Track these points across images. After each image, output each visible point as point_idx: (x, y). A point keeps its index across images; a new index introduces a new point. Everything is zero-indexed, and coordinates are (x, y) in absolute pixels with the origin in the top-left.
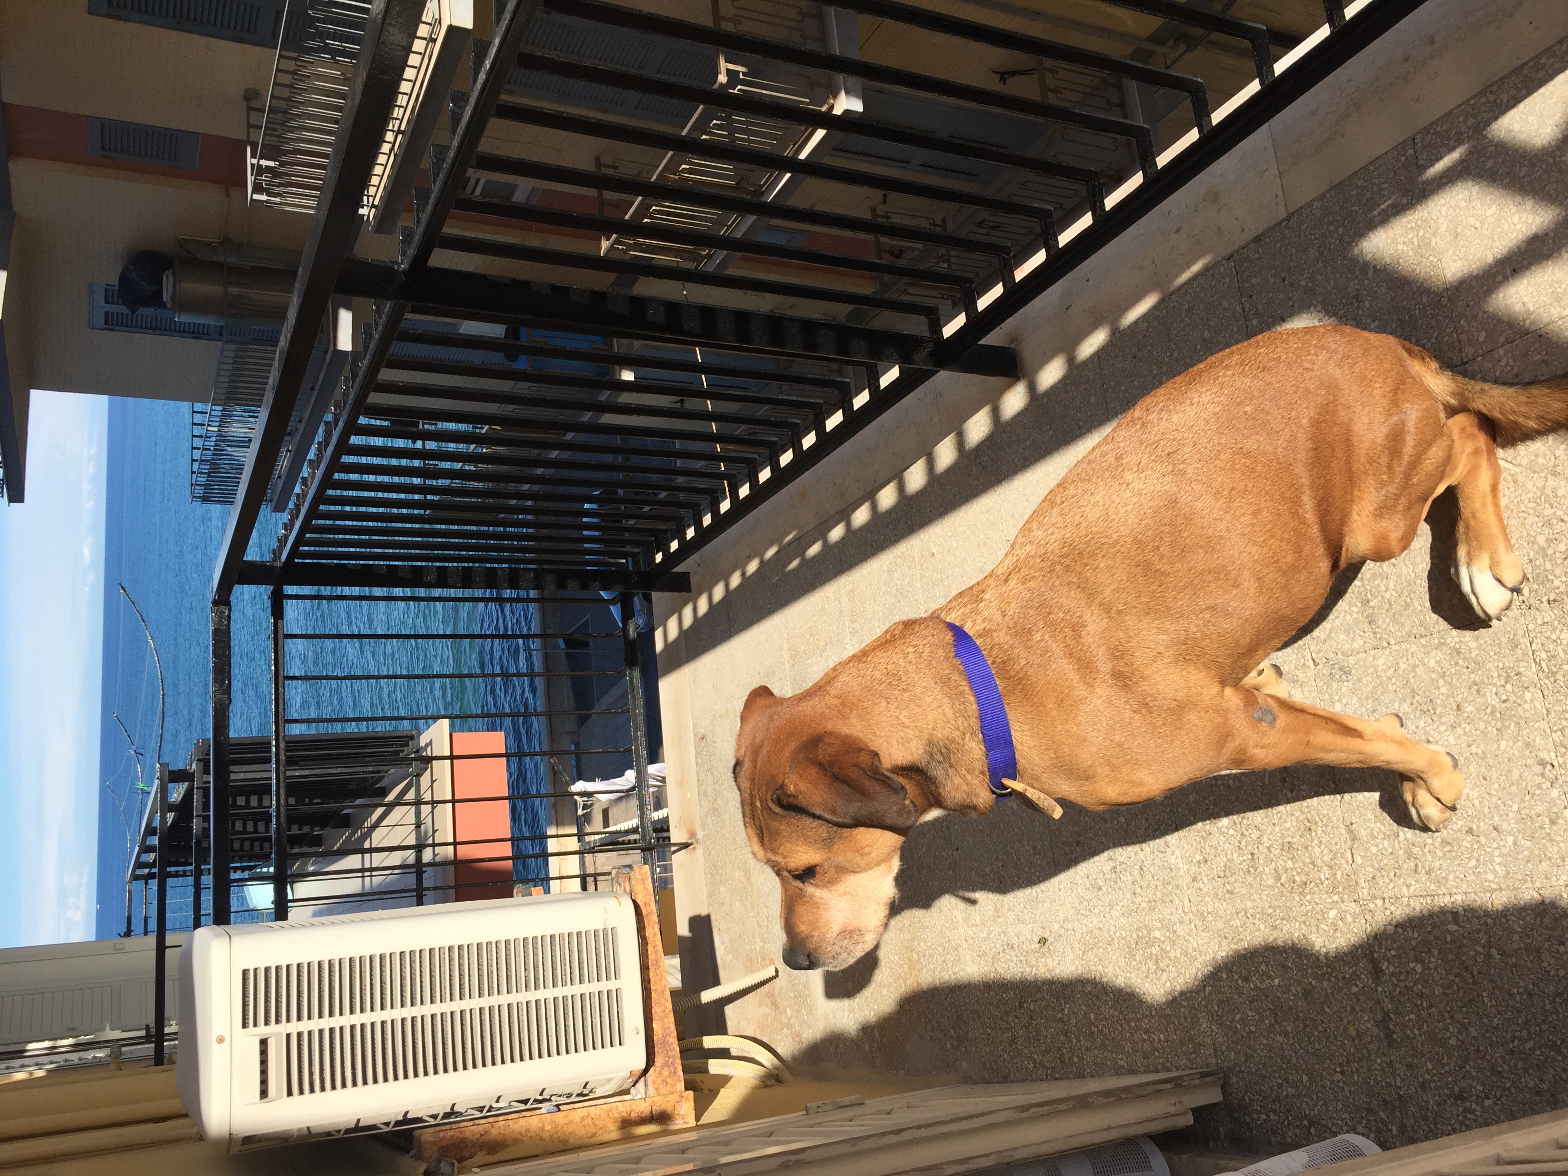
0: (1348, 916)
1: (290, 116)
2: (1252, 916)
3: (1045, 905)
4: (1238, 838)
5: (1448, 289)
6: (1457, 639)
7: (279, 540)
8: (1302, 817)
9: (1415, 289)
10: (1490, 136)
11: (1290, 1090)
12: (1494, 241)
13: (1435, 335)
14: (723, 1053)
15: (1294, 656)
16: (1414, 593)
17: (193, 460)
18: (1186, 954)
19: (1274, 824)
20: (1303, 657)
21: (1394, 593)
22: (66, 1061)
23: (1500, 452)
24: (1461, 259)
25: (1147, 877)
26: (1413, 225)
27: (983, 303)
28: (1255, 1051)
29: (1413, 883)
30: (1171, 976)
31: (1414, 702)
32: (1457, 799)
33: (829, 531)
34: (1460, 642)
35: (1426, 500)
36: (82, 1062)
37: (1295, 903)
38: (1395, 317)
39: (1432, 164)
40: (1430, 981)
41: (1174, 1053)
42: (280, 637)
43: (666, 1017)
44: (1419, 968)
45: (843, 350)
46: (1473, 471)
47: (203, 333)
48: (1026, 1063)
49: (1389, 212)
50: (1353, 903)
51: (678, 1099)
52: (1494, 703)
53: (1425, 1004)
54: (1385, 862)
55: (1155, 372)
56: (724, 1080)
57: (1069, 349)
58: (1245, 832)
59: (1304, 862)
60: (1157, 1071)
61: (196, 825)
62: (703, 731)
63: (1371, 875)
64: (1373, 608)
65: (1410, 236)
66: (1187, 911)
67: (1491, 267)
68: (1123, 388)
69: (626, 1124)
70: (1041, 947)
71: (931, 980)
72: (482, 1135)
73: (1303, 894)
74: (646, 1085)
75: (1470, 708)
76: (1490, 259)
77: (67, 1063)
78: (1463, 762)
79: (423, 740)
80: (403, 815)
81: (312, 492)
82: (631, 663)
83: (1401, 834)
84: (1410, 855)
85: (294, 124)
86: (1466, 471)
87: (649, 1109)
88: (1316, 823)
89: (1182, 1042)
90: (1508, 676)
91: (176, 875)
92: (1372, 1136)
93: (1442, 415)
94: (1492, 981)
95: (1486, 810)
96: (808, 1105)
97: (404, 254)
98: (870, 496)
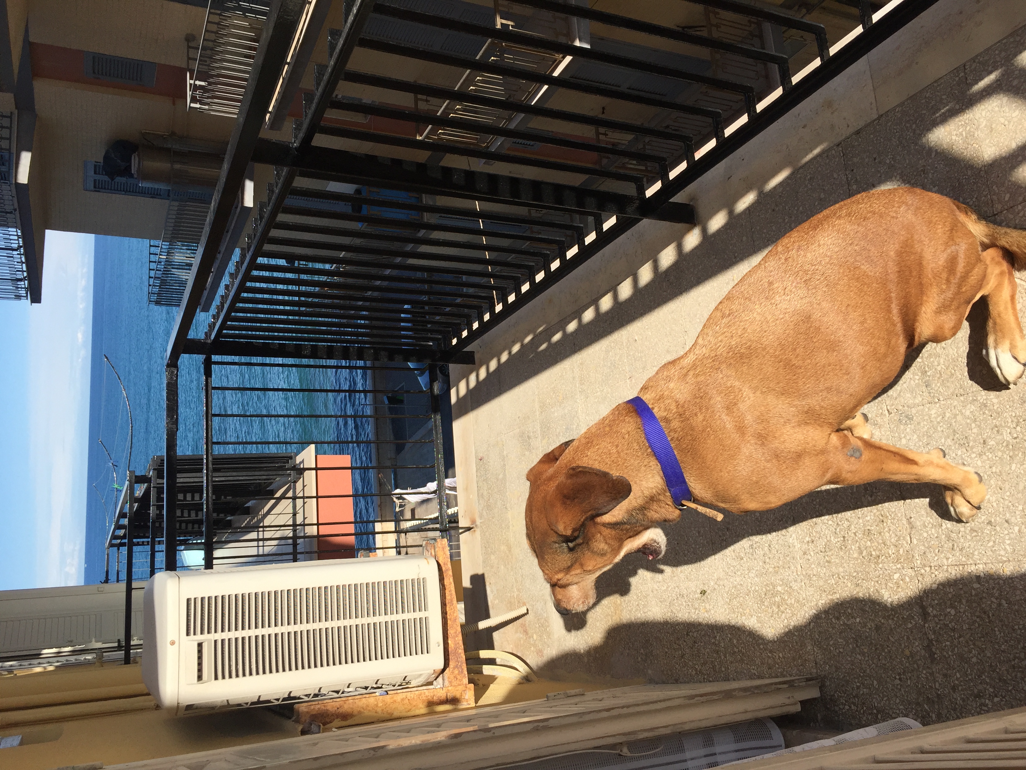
0: (907, 578)
1: (215, 52)
2: (842, 577)
3: (705, 569)
4: (835, 527)
5: (985, 166)
6: (985, 397)
7: (210, 326)
8: (878, 513)
9: (963, 166)
10: (1016, 64)
11: (865, 690)
12: (1017, 134)
13: (975, 196)
14: (492, 662)
15: (875, 408)
16: (957, 366)
17: (150, 277)
18: (798, 601)
19: (859, 518)
20: (882, 409)
21: (943, 366)
22: (67, 661)
23: (1017, 274)
24: (994, 145)
25: (773, 551)
26: (963, 123)
27: (673, 175)
28: (842, 665)
29: (951, 556)
30: (788, 615)
31: (955, 438)
32: (982, 502)
33: (567, 325)
34: (986, 399)
35: (969, 303)
36: (77, 661)
37: (872, 569)
38: (949, 184)
39: (976, 82)
40: (960, 621)
41: (788, 666)
42: (210, 389)
43: (457, 636)
44: (953, 612)
45: (581, 204)
46: (999, 286)
47: (157, 194)
48: (690, 671)
49: (947, 114)
50: (910, 570)
51: (464, 689)
52: (1008, 439)
53: (956, 636)
54: (933, 542)
55: (786, 220)
56: (492, 679)
57: (730, 206)
58: (839, 523)
59: (878, 543)
60: (777, 677)
61: (152, 511)
62: (481, 455)
63: (923, 552)
64: (929, 376)
65: (960, 130)
66: (799, 574)
67: (1015, 151)
68: (765, 231)
69: (431, 704)
70: (702, 596)
71: (628, 617)
72: (338, 708)
73: (877, 563)
74: (443, 680)
75: (992, 443)
76: (1014, 146)
77: (68, 662)
78: (986, 478)
79: (298, 459)
80: (285, 506)
81: (232, 294)
82: (435, 410)
83: (943, 524)
84: (949, 538)
85: (218, 57)
86: (994, 286)
87: (445, 695)
88: (887, 517)
89: (794, 659)
90: (1018, 422)
91: (138, 544)
92: (919, 720)
93: (980, 249)
94: (1001, 621)
95: (1001, 509)
96: (548, 694)
97: (296, 137)
98: (595, 302)
